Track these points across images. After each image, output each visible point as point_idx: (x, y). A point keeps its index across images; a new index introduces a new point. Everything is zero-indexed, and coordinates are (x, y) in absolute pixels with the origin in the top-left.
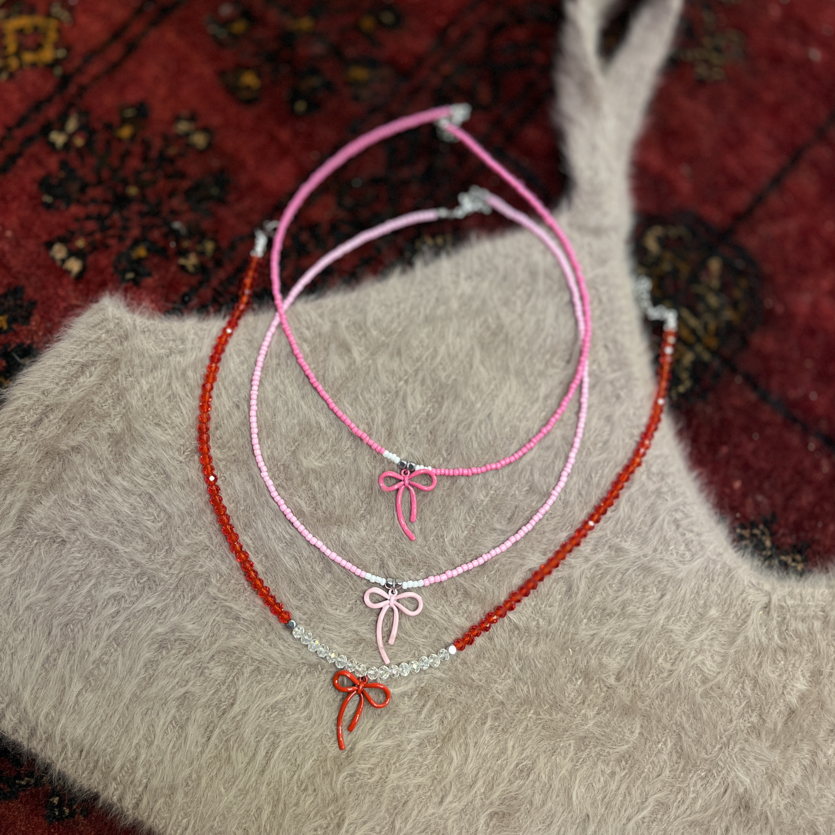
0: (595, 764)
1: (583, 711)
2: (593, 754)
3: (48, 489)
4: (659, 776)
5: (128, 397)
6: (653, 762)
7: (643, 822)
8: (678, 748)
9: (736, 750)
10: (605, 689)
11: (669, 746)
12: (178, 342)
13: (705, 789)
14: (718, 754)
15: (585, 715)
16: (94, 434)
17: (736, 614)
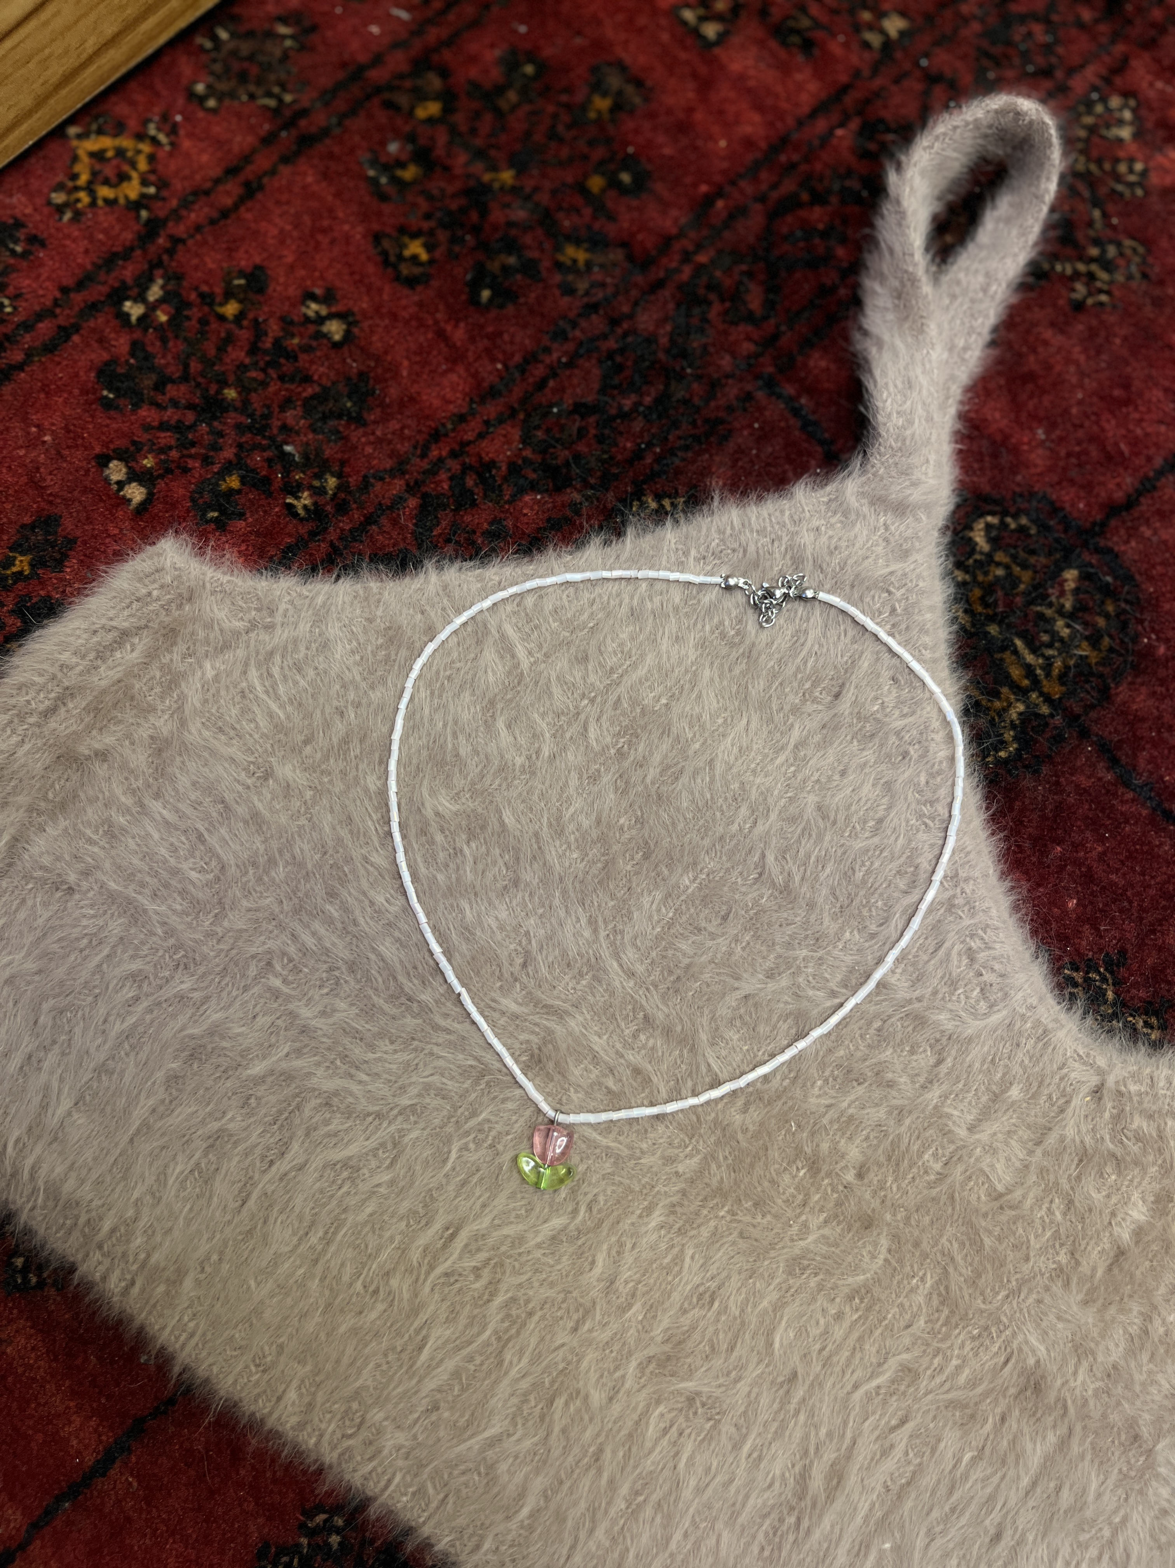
0: (814, 1299)
1: (804, 1218)
2: (812, 1284)
3: (57, 811)
4: (908, 1327)
5: (183, 685)
6: (901, 1305)
7: (878, 1394)
8: (942, 1288)
9: (1030, 1301)
10: (841, 1188)
11: (928, 1285)
12: (265, 613)
13: (976, 1355)
14: (1002, 1305)
15: (805, 1225)
16: (128, 736)
17: (1050, 1097)
